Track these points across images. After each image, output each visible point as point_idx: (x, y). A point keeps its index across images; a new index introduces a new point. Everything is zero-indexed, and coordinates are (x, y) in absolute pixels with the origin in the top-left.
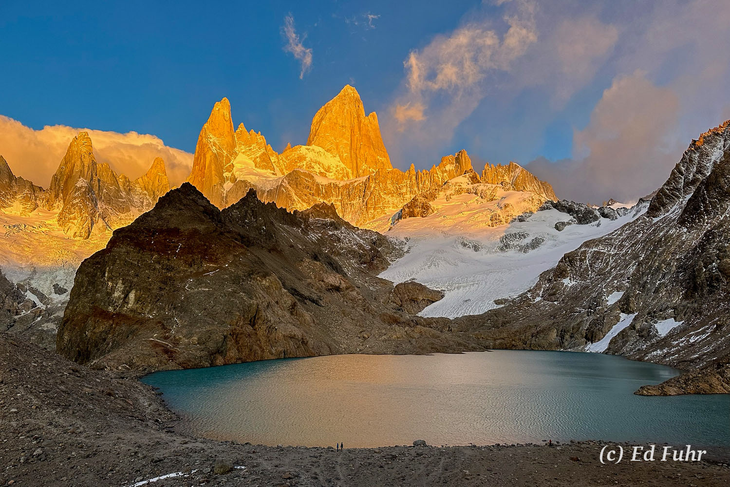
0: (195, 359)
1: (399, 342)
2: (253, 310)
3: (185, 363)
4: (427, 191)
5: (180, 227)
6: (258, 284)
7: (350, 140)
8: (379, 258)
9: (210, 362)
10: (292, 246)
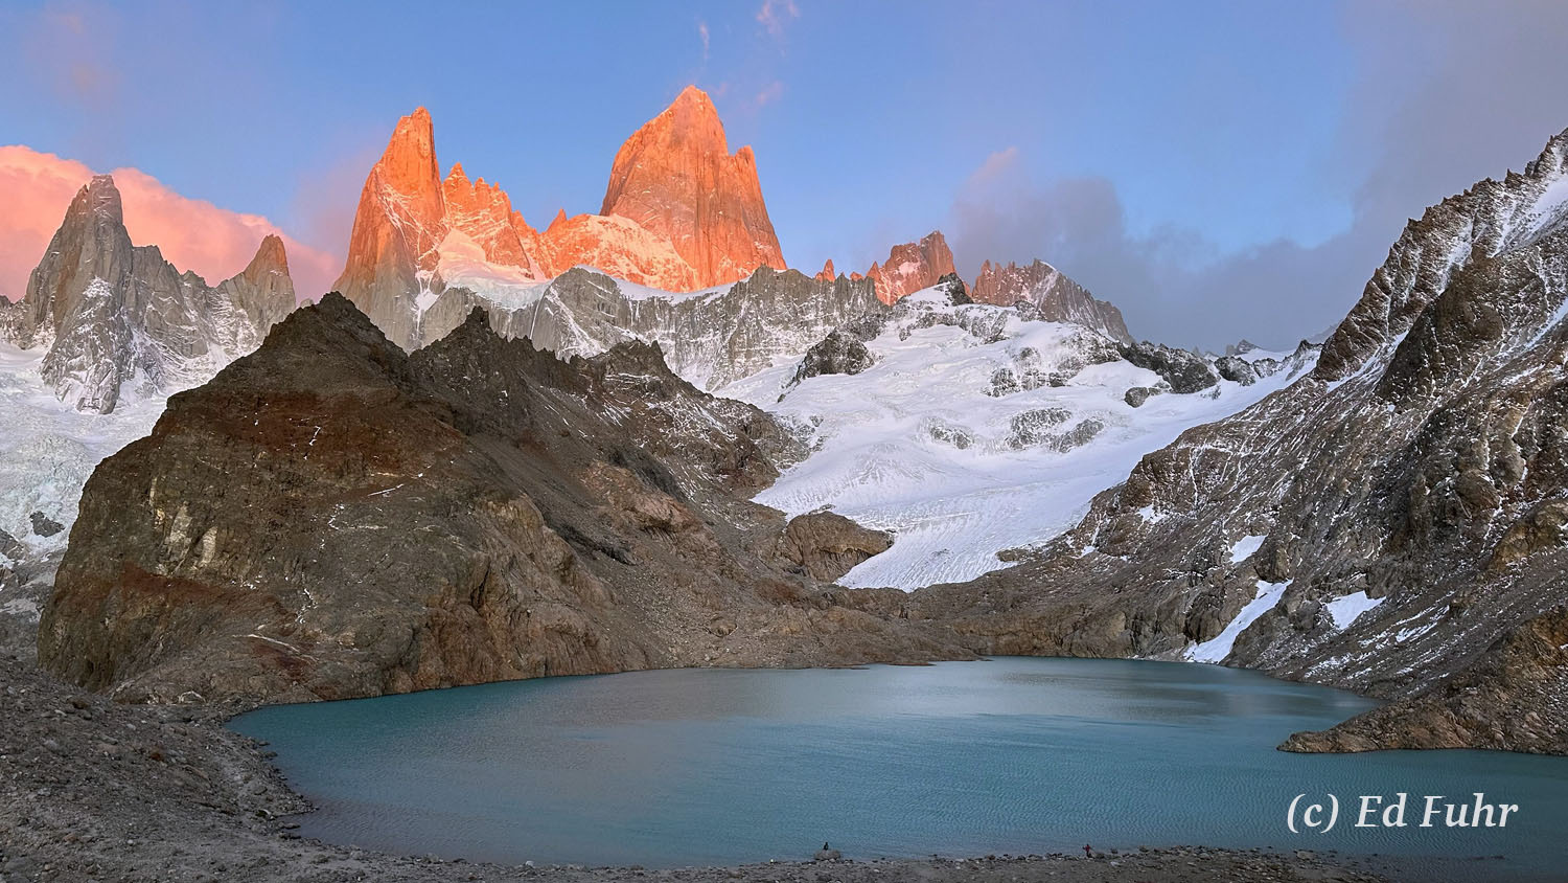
0: (349, 679)
1: (795, 641)
2: (479, 574)
3: (326, 688)
4: (860, 319)
5: (318, 391)
6: (490, 517)
7: (695, 205)
8: (756, 460)
9: (381, 684)
10: (566, 434)
